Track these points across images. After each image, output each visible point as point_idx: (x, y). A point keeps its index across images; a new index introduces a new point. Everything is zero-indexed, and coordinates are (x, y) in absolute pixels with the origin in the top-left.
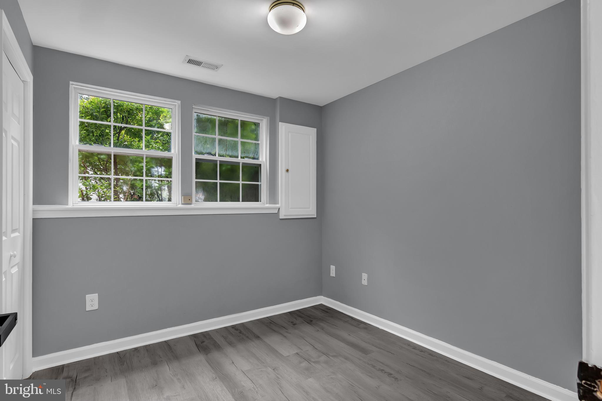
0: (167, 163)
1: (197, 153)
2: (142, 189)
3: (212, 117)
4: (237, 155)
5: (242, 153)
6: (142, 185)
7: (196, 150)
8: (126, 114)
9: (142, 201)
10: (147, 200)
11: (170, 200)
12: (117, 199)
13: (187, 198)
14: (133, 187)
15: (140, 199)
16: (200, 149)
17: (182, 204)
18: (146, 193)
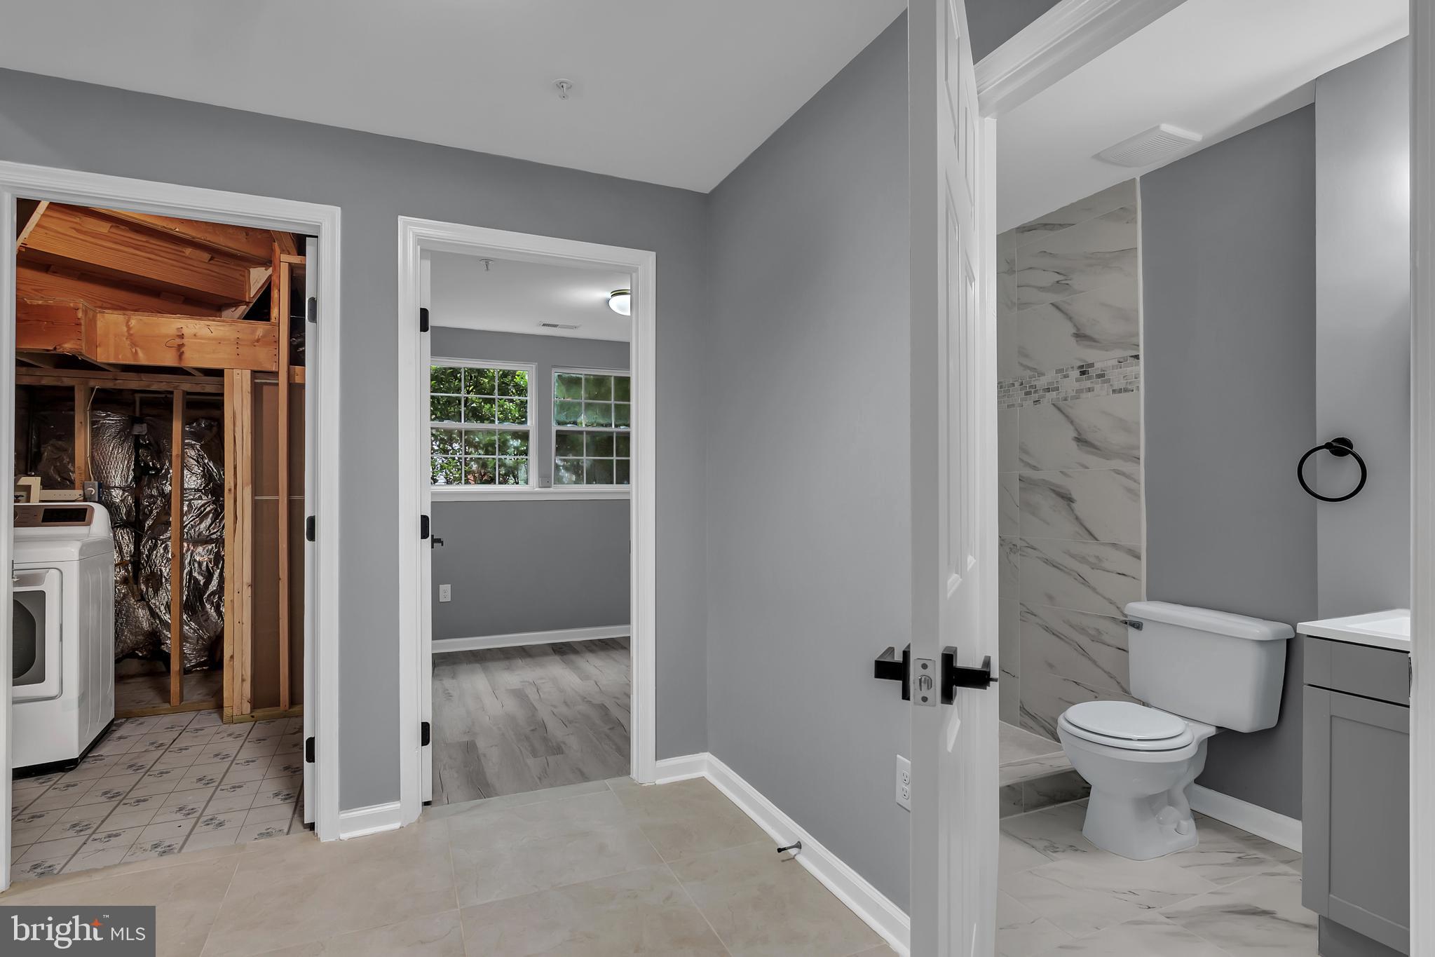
0: (524, 436)
1: (559, 423)
2: (495, 468)
3: (578, 376)
4: (610, 422)
5: (616, 419)
6: (495, 464)
7: (558, 418)
8: (476, 374)
9: (495, 483)
10: (500, 483)
11: (527, 482)
12: (467, 482)
13: (545, 481)
14: (484, 465)
15: (491, 481)
16: (562, 418)
17: (539, 487)
18: (499, 473)
